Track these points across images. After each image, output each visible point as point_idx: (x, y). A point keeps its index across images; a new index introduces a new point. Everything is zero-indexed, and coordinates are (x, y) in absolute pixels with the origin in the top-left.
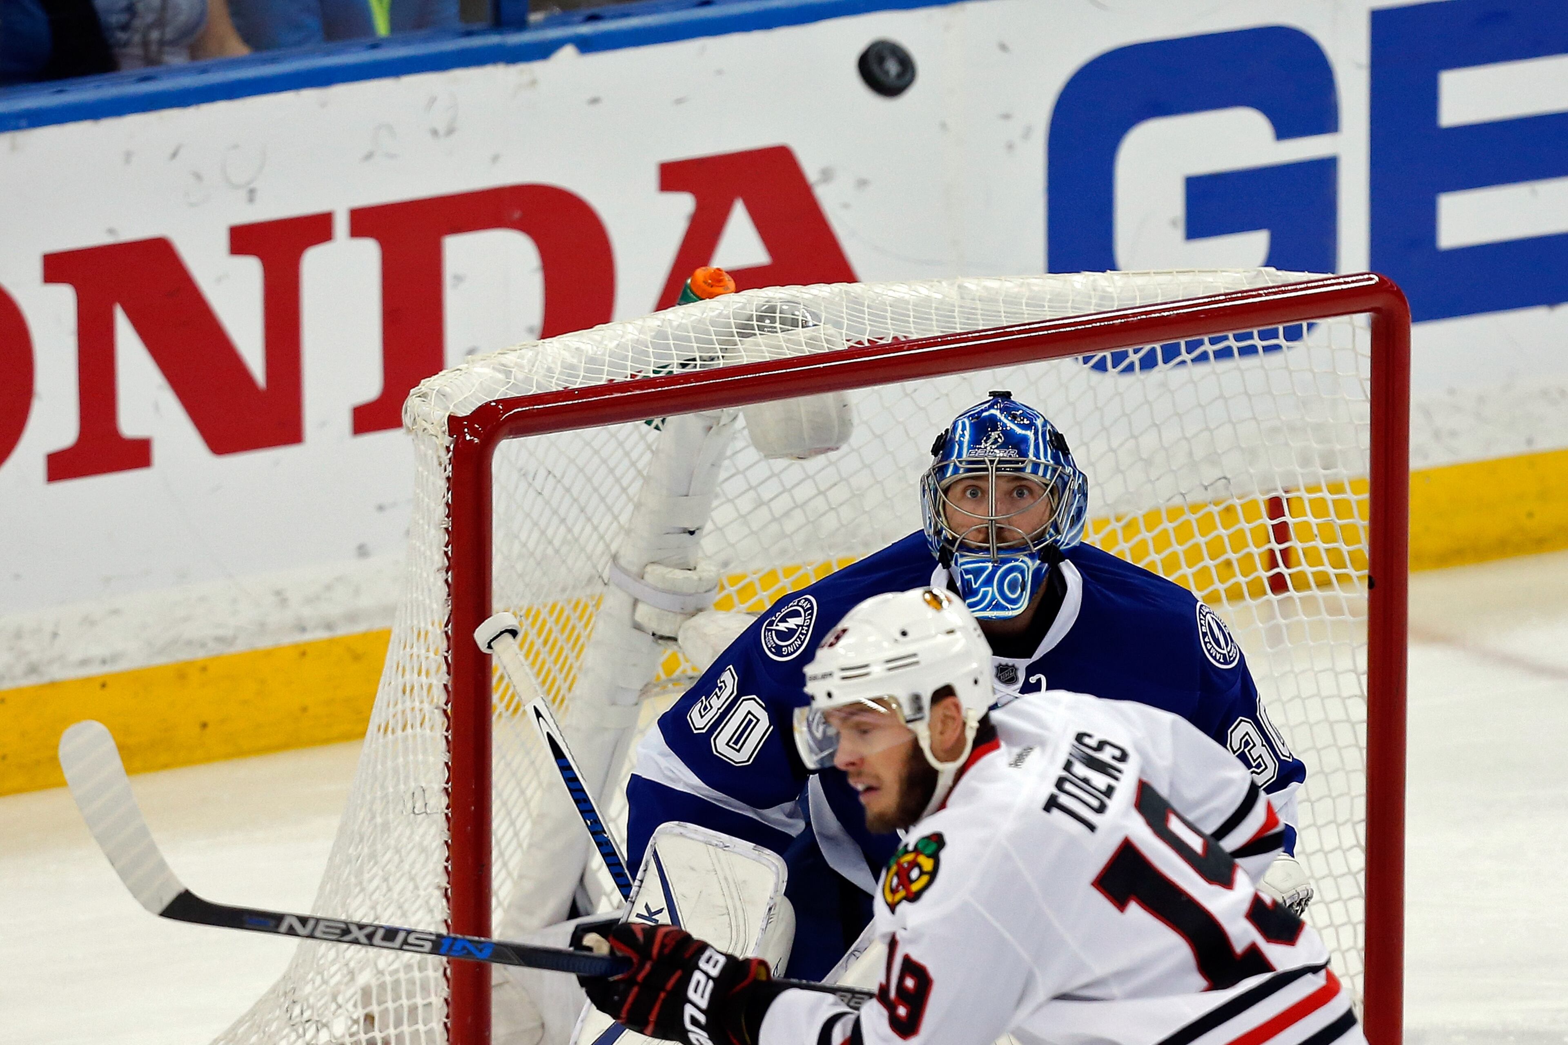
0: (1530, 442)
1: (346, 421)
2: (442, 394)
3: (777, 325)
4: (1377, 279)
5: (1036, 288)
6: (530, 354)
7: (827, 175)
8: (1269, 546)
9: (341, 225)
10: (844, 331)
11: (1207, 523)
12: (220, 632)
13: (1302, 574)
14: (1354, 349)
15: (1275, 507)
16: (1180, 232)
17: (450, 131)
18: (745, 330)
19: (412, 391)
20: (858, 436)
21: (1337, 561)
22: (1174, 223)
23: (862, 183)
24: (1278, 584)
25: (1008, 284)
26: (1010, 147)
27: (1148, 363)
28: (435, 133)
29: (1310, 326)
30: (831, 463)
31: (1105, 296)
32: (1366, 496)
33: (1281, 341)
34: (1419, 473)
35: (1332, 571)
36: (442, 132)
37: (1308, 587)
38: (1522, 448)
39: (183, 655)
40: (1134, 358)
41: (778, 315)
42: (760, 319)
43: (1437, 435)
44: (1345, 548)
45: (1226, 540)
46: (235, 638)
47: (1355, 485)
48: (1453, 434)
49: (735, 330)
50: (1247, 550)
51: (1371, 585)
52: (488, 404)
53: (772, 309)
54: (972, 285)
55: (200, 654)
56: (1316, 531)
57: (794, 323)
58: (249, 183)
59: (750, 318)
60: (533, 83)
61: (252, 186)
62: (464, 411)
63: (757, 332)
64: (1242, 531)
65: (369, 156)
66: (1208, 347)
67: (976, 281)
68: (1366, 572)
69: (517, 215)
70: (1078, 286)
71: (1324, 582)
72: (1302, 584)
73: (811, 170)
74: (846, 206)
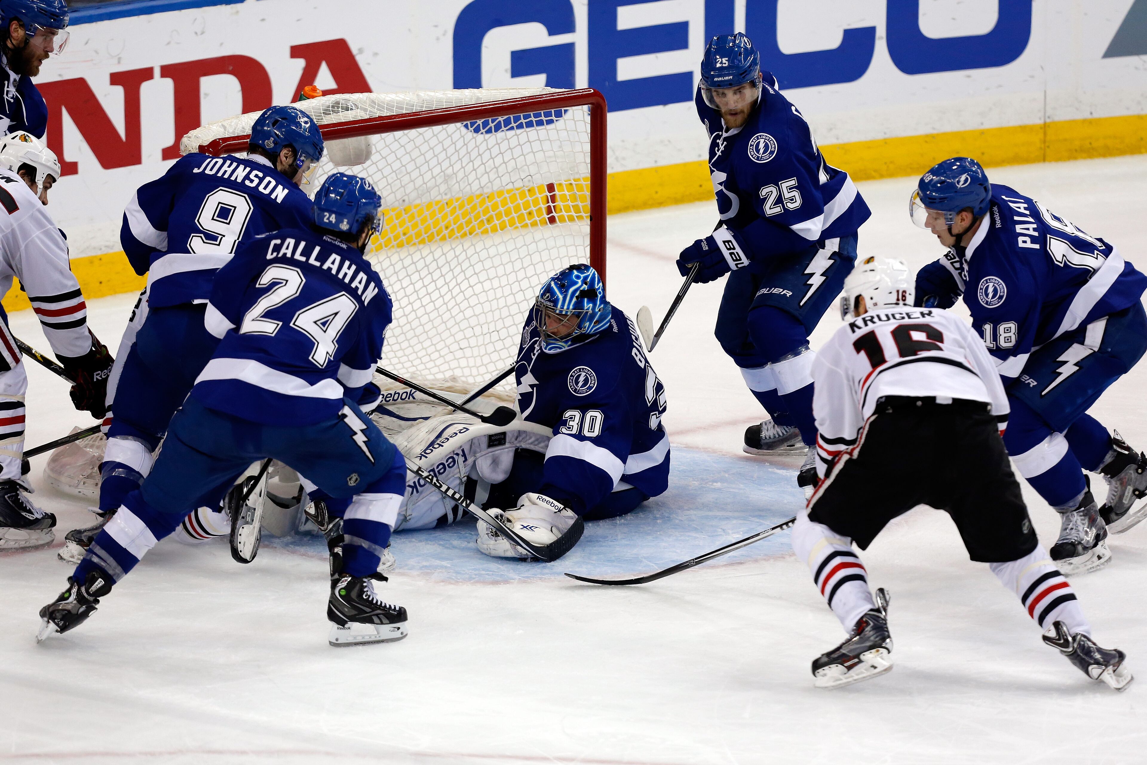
0: (656, 162)
1: (160, 155)
2: (197, 137)
3: (340, 109)
4: (593, 91)
5: (449, 95)
6: (235, 121)
7: (361, 51)
8: (548, 204)
9: (157, 72)
10: (368, 113)
11: (523, 195)
12: (107, 244)
13: (563, 216)
14: (584, 121)
15: (551, 188)
16: (509, 74)
17: (203, 33)
18: (326, 112)
19: (185, 136)
20: (375, 157)
21: (578, 211)
22: (506, 71)
23: (376, 54)
24: (552, 220)
25: (437, 94)
26: (438, 39)
27: (498, 128)
28: (196, 33)
29: (566, 111)
30: (364, 169)
31: (478, 98)
32: (589, 182)
33: (553, 118)
34: (610, 175)
35: (575, 215)
36: (199, 33)
37: (565, 221)
38: (652, 165)
39: (92, 253)
40: (492, 125)
41: (340, 105)
42: (333, 107)
43: (617, 159)
44: (580, 204)
45: (531, 202)
46: (113, 246)
47: (585, 179)
48: (624, 159)
49: (322, 111)
50: (539, 206)
51: (591, 220)
52: (215, 140)
53: (338, 103)
54: (422, 94)
55: (99, 253)
56: (568, 198)
57: (347, 109)
58: (118, 55)
59: (329, 107)
60: (237, 12)
61: (120, 56)
62: (206, 143)
63: (331, 113)
64: (537, 198)
65: (169, 43)
66: (523, 121)
67: (424, 92)
68: (589, 214)
69: (231, 68)
70: (467, 94)
71: (571, 219)
72: (562, 220)
73: (354, 50)
74: (369, 64)
